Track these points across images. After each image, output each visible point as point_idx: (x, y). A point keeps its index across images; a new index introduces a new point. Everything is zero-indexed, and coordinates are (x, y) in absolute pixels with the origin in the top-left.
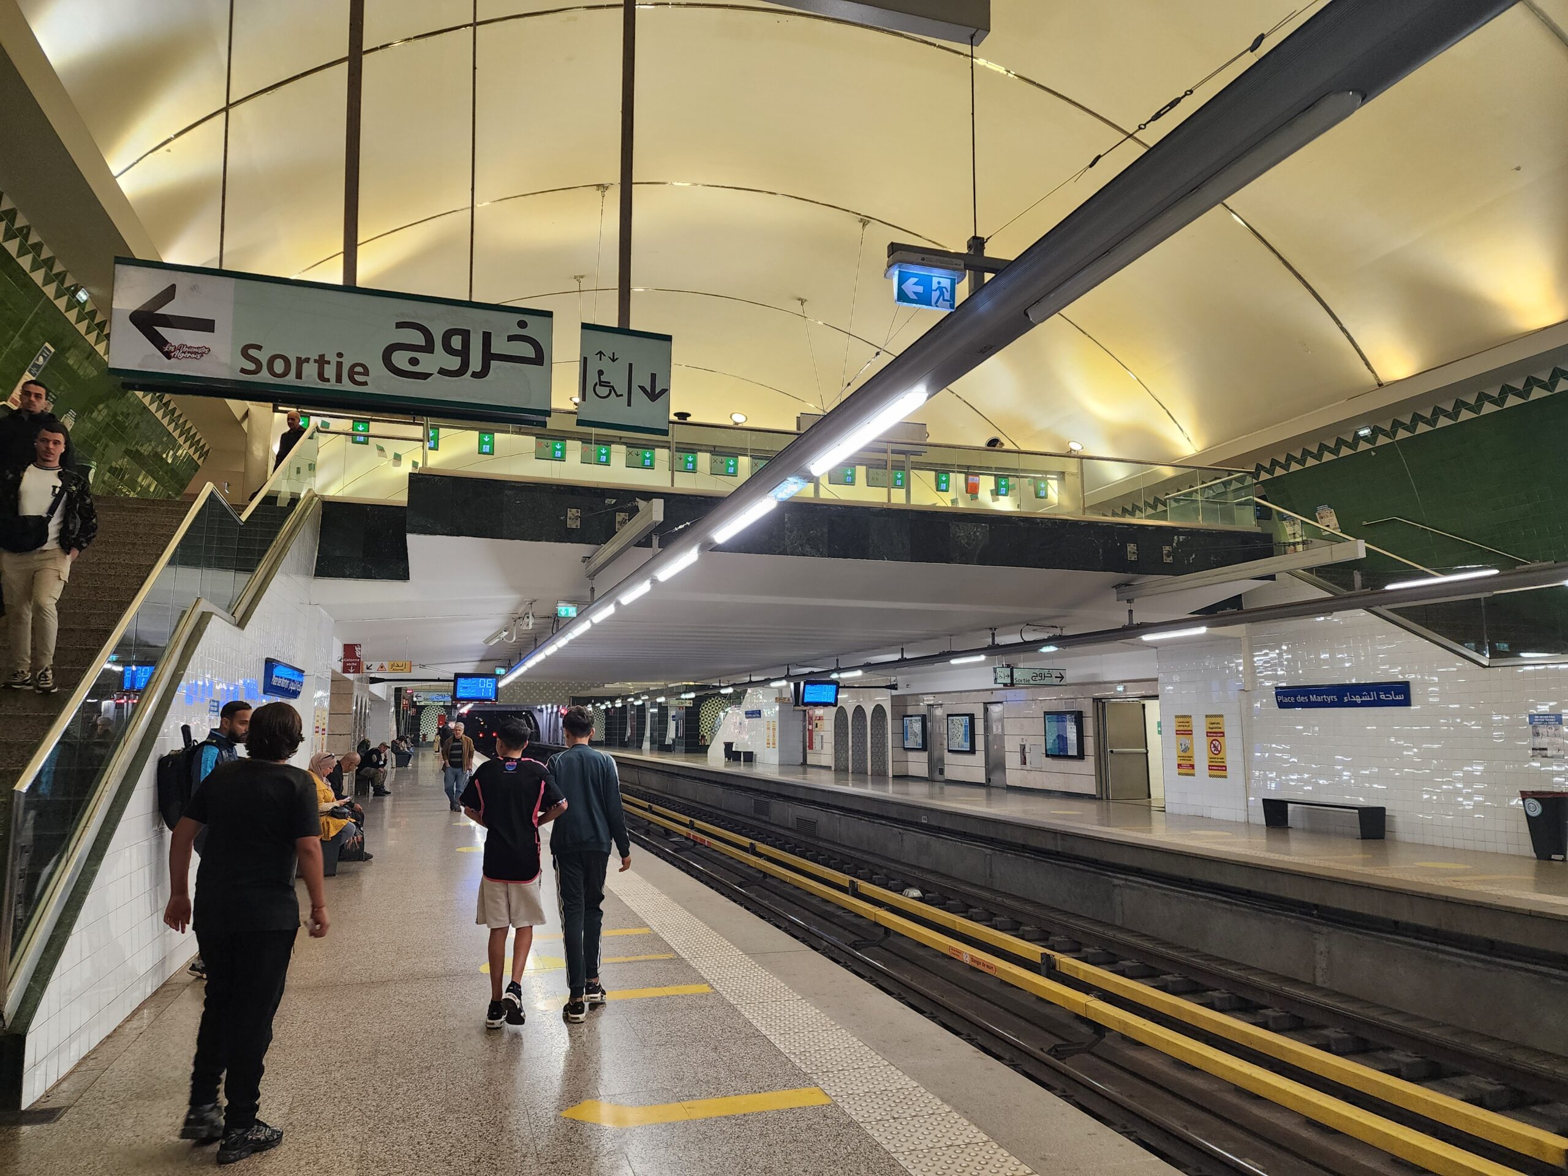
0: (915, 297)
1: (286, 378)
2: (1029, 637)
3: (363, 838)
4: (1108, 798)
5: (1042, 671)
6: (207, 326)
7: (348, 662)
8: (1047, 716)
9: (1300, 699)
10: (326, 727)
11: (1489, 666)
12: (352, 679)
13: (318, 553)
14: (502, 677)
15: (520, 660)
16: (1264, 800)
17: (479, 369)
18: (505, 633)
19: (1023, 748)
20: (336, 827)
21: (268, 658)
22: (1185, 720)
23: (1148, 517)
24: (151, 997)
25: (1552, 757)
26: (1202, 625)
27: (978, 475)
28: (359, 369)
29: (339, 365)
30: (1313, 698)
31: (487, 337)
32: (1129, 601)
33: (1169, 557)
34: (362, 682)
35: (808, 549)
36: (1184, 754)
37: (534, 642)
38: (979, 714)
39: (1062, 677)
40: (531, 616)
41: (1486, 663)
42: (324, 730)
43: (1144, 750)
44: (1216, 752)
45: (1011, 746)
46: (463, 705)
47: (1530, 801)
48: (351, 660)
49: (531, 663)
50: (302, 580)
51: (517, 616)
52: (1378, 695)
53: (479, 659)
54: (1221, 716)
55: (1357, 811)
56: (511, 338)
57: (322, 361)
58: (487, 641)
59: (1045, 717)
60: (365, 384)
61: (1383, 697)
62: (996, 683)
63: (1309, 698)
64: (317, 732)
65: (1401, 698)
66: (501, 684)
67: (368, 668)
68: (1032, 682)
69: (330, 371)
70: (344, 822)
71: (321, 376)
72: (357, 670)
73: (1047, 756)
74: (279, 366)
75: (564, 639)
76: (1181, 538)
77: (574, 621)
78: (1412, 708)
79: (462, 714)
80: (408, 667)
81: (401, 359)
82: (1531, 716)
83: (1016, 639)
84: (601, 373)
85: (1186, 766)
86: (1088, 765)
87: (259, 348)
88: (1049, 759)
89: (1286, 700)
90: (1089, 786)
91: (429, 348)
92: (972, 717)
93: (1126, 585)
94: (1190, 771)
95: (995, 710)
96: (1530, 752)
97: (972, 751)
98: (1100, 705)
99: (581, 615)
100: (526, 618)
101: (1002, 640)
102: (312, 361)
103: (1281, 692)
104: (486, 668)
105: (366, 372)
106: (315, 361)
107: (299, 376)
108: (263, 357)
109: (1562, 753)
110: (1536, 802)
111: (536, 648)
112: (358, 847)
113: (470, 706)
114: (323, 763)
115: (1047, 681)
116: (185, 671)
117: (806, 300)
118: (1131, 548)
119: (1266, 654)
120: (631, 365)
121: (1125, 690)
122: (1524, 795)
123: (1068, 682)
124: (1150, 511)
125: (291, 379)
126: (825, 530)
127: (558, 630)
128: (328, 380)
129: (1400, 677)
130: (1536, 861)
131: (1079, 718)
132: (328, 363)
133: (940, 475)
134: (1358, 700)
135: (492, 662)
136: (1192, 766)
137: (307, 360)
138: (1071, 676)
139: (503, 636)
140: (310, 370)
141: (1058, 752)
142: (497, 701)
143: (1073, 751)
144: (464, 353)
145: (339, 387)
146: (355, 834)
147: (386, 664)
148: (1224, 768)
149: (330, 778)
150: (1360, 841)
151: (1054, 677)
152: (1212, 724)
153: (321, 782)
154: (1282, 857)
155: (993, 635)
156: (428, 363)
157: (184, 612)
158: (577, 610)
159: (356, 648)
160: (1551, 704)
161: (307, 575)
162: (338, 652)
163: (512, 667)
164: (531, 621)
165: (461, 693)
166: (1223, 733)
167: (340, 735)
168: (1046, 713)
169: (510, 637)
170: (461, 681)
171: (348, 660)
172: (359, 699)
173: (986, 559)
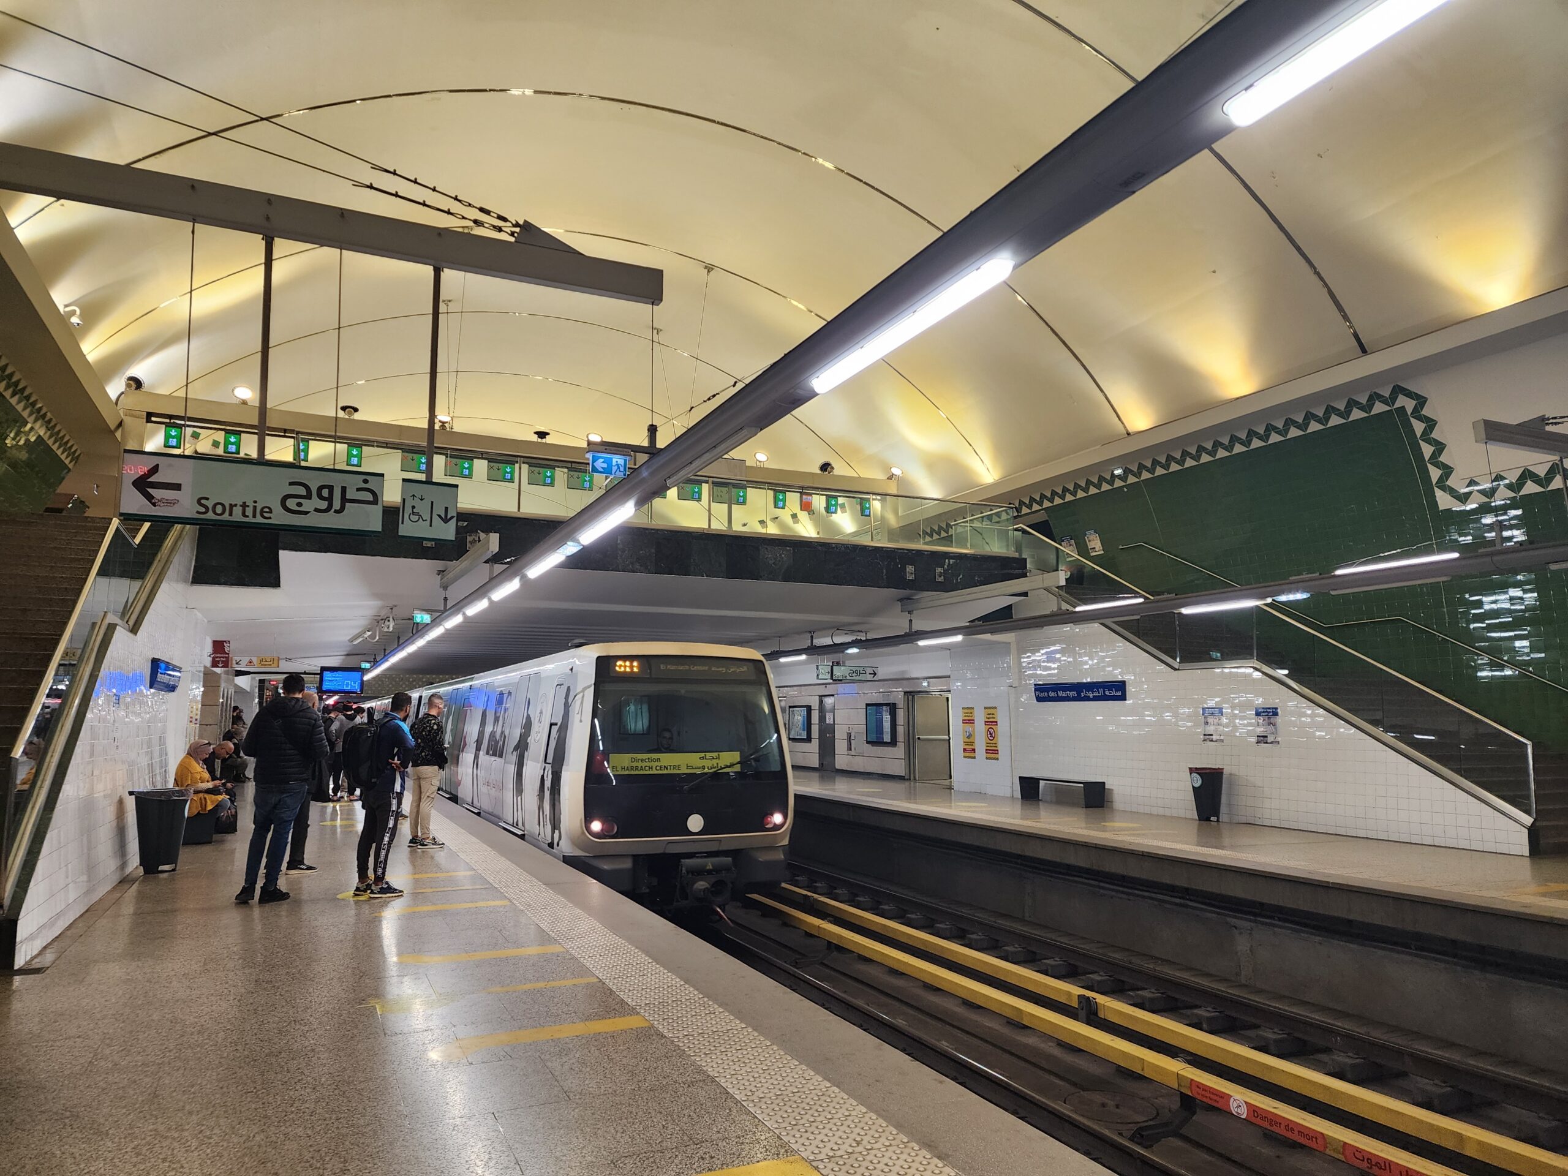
0: (602, 470)
1: (224, 516)
2: (838, 640)
3: (236, 812)
4: (915, 780)
5: (858, 669)
6: (177, 487)
7: (217, 657)
8: (868, 708)
9: (1052, 694)
10: (198, 717)
11: (1179, 669)
12: (219, 672)
13: (196, 562)
14: (367, 671)
15: (385, 656)
16: (1020, 778)
17: (338, 508)
18: (369, 633)
19: (849, 736)
20: (212, 802)
21: (154, 658)
22: (969, 711)
23: (926, 543)
24: (79, 917)
25: (1216, 741)
26: (960, 634)
27: (811, 494)
28: (267, 510)
29: (255, 507)
30: (1060, 693)
31: (344, 489)
32: (909, 612)
33: (940, 576)
34: (228, 674)
35: (637, 566)
36: (967, 740)
37: (399, 640)
38: (815, 706)
39: (875, 674)
40: (391, 619)
41: (1177, 666)
42: (196, 720)
43: (947, 737)
44: (991, 738)
45: (840, 734)
46: (330, 697)
47: (1194, 775)
48: (220, 655)
49: (394, 659)
50: (181, 587)
51: (380, 618)
52: (1104, 691)
53: (345, 653)
54: (996, 708)
55: (1082, 785)
56: (358, 490)
57: (244, 506)
58: (351, 641)
59: (866, 709)
60: (270, 518)
61: (1107, 693)
62: (818, 679)
63: (1057, 693)
64: (191, 722)
65: (1119, 694)
66: (366, 678)
67: (237, 664)
68: (848, 678)
69: (249, 511)
70: (220, 798)
71: (244, 515)
72: (226, 664)
73: (868, 742)
74: (219, 509)
75: (422, 640)
76: (951, 561)
77: (427, 628)
78: (1127, 702)
79: (328, 705)
80: (275, 662)
81: (291, 503)
82: (1204, 709)
83: (827, 641)
84: (413, 507)
85: (969, 751)
86: (899, 751)
87: (207, 499)
88: (869, 746)
89: (1041, 695)
90: (899, 769)
91: (309, 496)
92: (809, 709)
93: (908, 599)
94: (972, 755)
95: (829, 701)
96: (1202, 737)
97: (809, 739)
98: (910, 697)
99: (435, 622)
100: (386, 621)
101: (818, 642)
102: (238, 506)
103: (1038, 688)
104: (352, 662)
105: (271, 512)
106: (241, 506)
107: (231, 514)
108: (210, 504)
109: (1222, 738)
110: (1198, 776)
111: (399, 645)
112: (232, 819)
113: (336, 698)
114: (199, 750)
115: (862, 677)
116: (99, 671)
117: (661, 330)
118: (910, 569)
119: (1029, 657)
120: (432, 502)
121: (929, 686)
122: (1192, 770)
123: (880, 678)
124: (928, 539)
125: (226, 517)
126: (653, 551)
127: (417, 632)
128: (248, 517)
129: (1120, 677)
130: (1198, 822)
131: (893, 708)
132: (248, 506)
133: (778, 494)
134: (1091, 695)
135: (360, 656)
136: (974, 750)
137: (236, 505)
138: (884, 672)
139: (366, 636)
140: (237, 511)
141: (876, 740)
142: (362, 693)
143: (887, 738)
144: (330, 499)
145: (254, 520)
146: (229, 809)
147: (255, 660)
148: (996, 752)
149: (205, 761)
150: (1084, 809)
151: (868, 673)
152: (989, 714)
153: (197, 765)
154: (1034, 824)
155: (812, 637)
156: (308, 505)
157: (94, 624)
158: (431, 618)
159: (225, 644)
160: (1216, 700)
161: (185, 582)
162: (209, 648)
163: (377, 662)
164: (392, 624)
165: (326, 686)
166: (996, 722)
167: (207, 725)
168: (867, 705)
169: (373, 637)
170: (327, 674)
171: (217, 655)
172: (226, 691)
173: (789, 576)
